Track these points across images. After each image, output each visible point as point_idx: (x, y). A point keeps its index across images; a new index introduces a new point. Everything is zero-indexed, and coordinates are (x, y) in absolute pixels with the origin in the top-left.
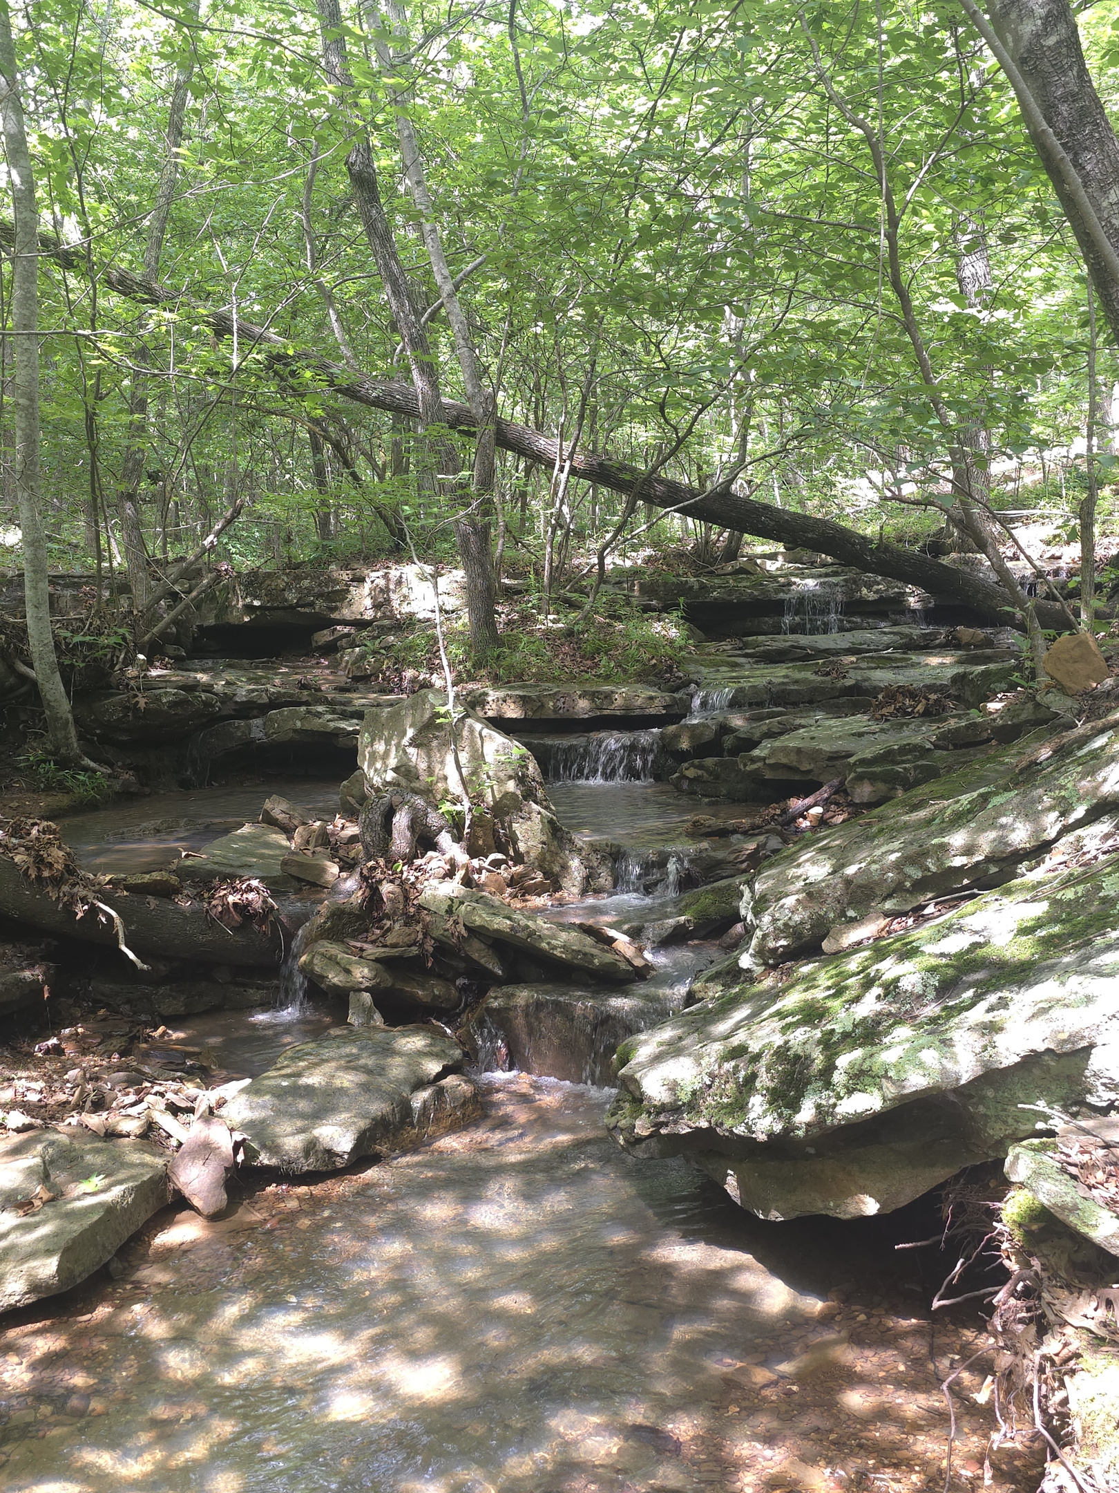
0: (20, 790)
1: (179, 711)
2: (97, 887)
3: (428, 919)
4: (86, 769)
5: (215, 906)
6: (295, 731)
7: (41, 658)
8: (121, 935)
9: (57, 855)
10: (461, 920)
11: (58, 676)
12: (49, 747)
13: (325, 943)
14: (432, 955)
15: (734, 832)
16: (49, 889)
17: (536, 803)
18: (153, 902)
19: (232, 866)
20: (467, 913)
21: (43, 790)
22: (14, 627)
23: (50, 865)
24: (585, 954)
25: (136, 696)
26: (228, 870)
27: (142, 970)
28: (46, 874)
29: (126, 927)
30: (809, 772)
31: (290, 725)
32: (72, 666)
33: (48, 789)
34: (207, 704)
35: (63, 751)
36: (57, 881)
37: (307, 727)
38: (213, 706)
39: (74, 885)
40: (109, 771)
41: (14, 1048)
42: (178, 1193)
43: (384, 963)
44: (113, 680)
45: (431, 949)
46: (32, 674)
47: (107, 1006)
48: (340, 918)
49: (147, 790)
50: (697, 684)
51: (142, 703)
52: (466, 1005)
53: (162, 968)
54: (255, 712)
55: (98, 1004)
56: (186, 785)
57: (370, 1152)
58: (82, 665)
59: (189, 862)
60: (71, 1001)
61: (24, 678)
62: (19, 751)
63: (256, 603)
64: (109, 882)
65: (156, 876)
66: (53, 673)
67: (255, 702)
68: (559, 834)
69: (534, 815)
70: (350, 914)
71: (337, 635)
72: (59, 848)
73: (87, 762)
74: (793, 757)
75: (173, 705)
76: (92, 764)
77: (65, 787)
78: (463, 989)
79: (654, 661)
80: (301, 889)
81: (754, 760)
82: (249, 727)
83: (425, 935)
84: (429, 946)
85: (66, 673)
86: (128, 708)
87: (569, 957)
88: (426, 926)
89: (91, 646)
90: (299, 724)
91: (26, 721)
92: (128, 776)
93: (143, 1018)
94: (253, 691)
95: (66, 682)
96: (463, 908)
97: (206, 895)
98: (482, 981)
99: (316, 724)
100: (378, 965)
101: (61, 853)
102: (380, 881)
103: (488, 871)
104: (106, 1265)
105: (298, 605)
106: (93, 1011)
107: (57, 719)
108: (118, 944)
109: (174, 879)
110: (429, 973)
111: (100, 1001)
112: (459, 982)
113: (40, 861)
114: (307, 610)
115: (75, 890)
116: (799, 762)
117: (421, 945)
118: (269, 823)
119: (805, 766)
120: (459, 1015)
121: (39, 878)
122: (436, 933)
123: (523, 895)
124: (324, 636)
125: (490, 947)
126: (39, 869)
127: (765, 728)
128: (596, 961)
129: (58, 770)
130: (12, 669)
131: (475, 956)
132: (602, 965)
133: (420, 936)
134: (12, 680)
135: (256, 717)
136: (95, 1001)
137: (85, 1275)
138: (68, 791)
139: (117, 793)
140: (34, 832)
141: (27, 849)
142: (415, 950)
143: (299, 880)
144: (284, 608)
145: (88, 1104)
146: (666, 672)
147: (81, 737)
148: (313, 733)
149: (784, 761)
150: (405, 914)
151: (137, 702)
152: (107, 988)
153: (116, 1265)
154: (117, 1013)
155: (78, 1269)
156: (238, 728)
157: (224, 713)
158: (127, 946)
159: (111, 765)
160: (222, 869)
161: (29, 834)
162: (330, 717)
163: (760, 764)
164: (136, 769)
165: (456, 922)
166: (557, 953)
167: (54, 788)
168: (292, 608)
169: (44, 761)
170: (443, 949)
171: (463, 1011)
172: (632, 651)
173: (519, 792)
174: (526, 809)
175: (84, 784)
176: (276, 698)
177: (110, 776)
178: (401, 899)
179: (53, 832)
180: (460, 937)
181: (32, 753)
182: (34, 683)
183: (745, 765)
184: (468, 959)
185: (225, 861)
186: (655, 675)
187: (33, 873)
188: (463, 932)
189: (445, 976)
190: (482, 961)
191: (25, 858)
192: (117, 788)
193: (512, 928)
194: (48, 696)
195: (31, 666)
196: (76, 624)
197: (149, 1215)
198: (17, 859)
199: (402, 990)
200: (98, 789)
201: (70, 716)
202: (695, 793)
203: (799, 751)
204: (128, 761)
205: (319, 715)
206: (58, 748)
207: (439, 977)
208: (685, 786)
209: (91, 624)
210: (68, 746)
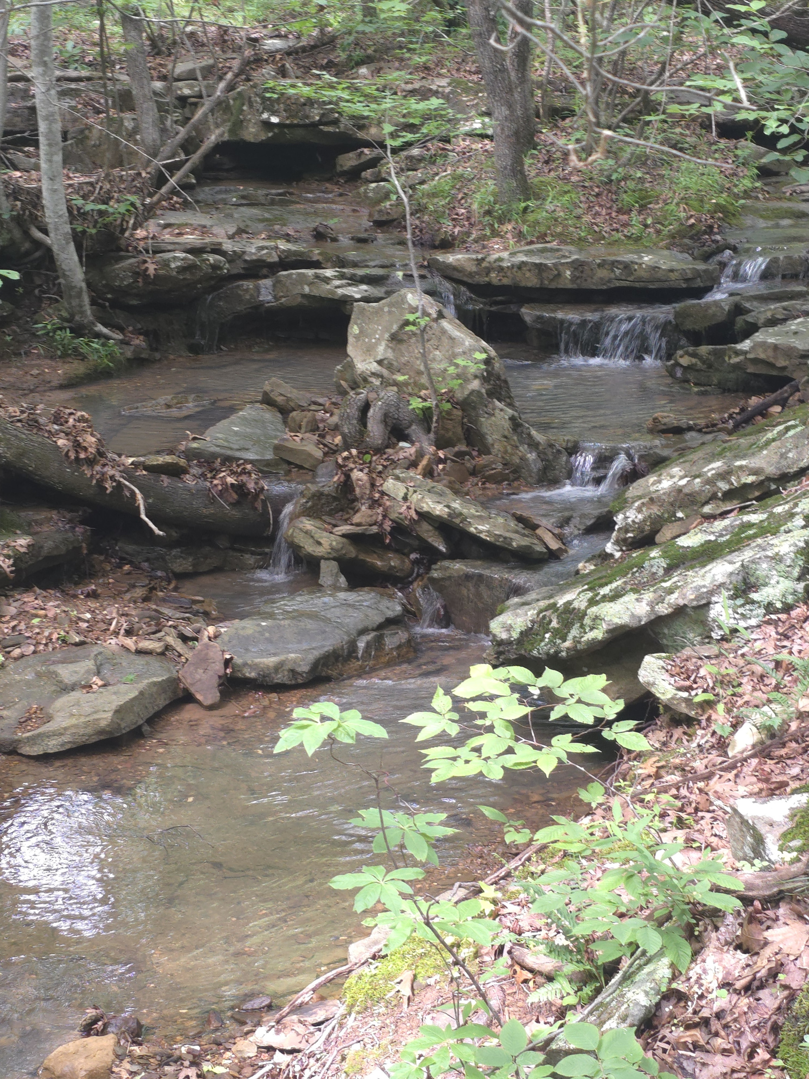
0: (39, 356)
1: (188, 276)
2: (122, 468)
3: (388, 503)
4: (98, 335)
5: (216, 485)
6: (304, 296)
7: (57, 229)
8: (142, 508)
9: (90, 440)
10: (413, 507)
11: (72, 245)
12: (65, 314)
13: (304, 519)
14: (390, 533)
15: (690, 429)
16: (85, 468)
17: (500, 400)
18: (165, 480)
19: (231, 449)
20: (418, 500)
21: (60, 357)
22: (28, 193)
23: (85, 449)
24: (505, 538)
25: (145, 262)
26: (229, 453)
27: (159, 536)
28: (82, 456)
29: (145, 501)
30: (784, 368)
31: (297, 290)
32: (84, 232)
33: (64, 356)
34: (215, 267)
35: (77, 318)
36: (91, 462)
37: (315, 293)
38: (221, 268)
39: (104, 465)
40: (120, 337)
41: (63, 591)
42: (186, 690)
43: (349, 537)
44: (123, 242)
45: (388, 529)
46: (48, 241)
47: (130, 563)
48: (319, 499)
49: (157, 355)
50: (734, 249)
51: (151, 268)
52: (418, 575)
53: (174, 534)
54: (265, 271)
55: (123, 561)
56: (195, 350)
57: (324, 674)
58: (94, 231)
59: (195, 445)
60: (102, 558)
61: (38, 244)
62: (36, 317)
63: (275, 120)
64: (132, 464)
65: (169, 459)
66: (68, 243)
67: (264, 261)
68: (519, 430)
69: (497, 411)
70: (327, 495)
71: (363, 159)
72: (92, 435)
73: (100, 328)
74: (770, 353)
75: (182, 270)
76: (105, 330)
77: (81, 354)
78: (416, 562)
79: (692, 221)
80: (290, 471)
81: (737, 353)
82: (258, 289)
83: (385, 516)
84: (388, 525)
85: (78, 239)
86: (137, 273)
87: (492, 540)
88: (386, 510)
89: (101, 213)
90: (307, 289)
91: (40, 286)
92: (139, 341)
93: (159, 573)
94: (262, 248)
95: (79, 248)
96: (415, 496)
97: (209, 475)
98: (431, 556)
99: (324, 290)
100: (344, 540)
101: (94, 439)
102: (352, 470)
103: (453, 461)
104: (140, 727)
105: (320, 123)
106: (120, 566)
107: (72, 288)
108: (139, 513)
109: (183, 462)
110: (388, 548)
111: (124, 559)
112: (413, 556)
113: (78, 446)
114: (331, 129)
115: (105, 469)
116: (775, 358)
117: (381, 525)
118: (268, 404)
119: (781, 363)
120: (411, 583)
121: (77, 459)
122: (393, 516)
123: (484, 483)
124: (348, 161)
125: (436, 528)
126: (77, 452)
127: (769, 315)
128: (514, 544)
129: (73, 338)
130: (26, 234)
131: (425, 535)
132: (520, 547)
133: (380, 518)
134: (27, 245)
135: (266, 277)
136: (122, 559)
137: (128, 730)
138: (83, 358)
139: (128, 360)
140: (71, 421)
141: (67, 434)
142: (375, 529)
143: (289, 463)
144: (305, 126)
145: (122, 631)
146: (705, 233)
147: (93, 302)
148: (321, 299)
149: (762, 356)
150: (371, 498)
151: (147, 269)
152: (130, 548)
153: (146, 728)
154: (139, 568)
155: (123, 725)
156: (247, 290)
157: (235, 271)
158: (147, 516)
159: (121, 329)
160: (223, 451)
161: (67, 422)
162: (337, 282)
163: (741, 358)
164: (146, 334)
165: (409, 508)
166: (483, 536)
167: (69, 355)
168: (314, 125)
169: (60, 329)
170: (400, 529)
171: (415, 580)
172: (672, 207)
173: (484, 391)
174: (491, 406)
175: (97, 350)
176: (286, 257)
177: (122, 342)
178: (368, 485)
179: (86, 421)
180: (412, 519)
181: (48, 321)
182: (49, 250)
183: (730, 358)
184: (419, 538)
185: (226, 444)
186: (691, 238)
187: (72, 455)
188: (415, 517)
189: (401, 551)
190: (430, 540)
191: (65, 442)
192: (129, 354)
193: (449, 515)
194: (64, 267)
195: (46, 232)
196: (87, 188)
197: (167, 702)
198: (61, 442)
199: (364, 561)
200: (111, 356)
201: (84, 285)
202: (688, 381)
203: (776, 347)
204: (139, 326)
205: (327, 280)
206: (72, 315)
207: (397, 551)
208: (679, 373)
209: (101, 188)
210: (82, 313)
